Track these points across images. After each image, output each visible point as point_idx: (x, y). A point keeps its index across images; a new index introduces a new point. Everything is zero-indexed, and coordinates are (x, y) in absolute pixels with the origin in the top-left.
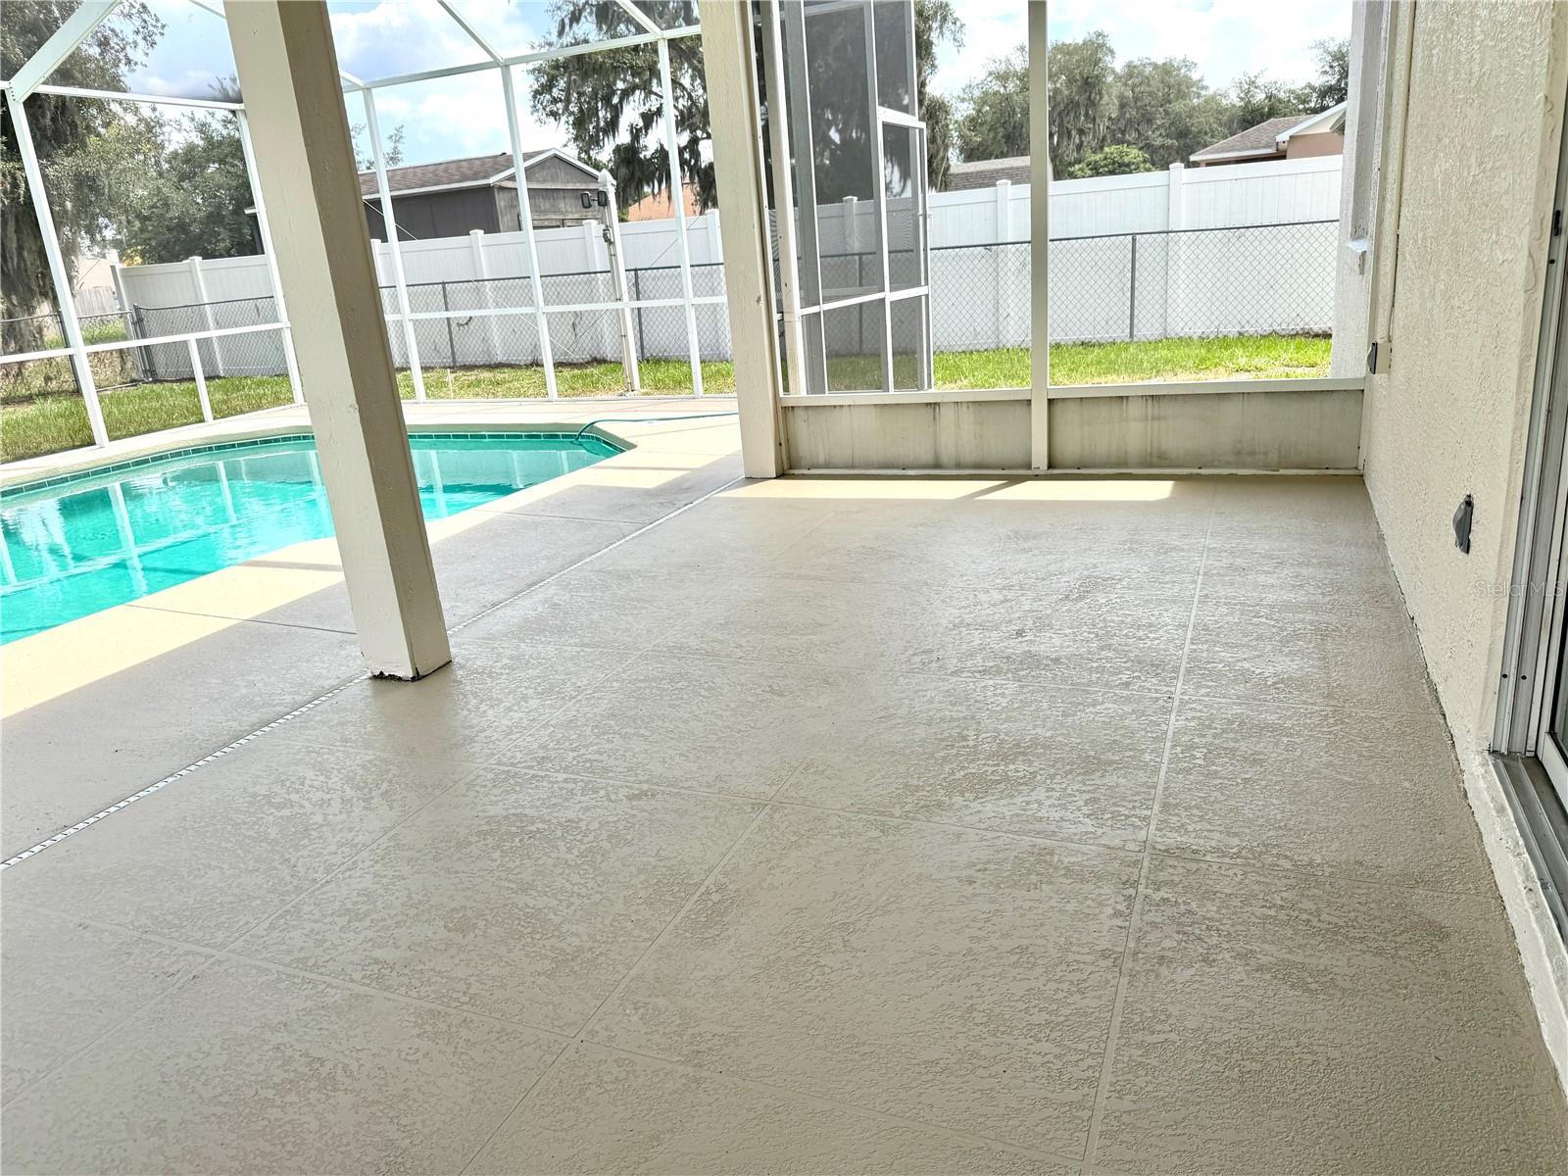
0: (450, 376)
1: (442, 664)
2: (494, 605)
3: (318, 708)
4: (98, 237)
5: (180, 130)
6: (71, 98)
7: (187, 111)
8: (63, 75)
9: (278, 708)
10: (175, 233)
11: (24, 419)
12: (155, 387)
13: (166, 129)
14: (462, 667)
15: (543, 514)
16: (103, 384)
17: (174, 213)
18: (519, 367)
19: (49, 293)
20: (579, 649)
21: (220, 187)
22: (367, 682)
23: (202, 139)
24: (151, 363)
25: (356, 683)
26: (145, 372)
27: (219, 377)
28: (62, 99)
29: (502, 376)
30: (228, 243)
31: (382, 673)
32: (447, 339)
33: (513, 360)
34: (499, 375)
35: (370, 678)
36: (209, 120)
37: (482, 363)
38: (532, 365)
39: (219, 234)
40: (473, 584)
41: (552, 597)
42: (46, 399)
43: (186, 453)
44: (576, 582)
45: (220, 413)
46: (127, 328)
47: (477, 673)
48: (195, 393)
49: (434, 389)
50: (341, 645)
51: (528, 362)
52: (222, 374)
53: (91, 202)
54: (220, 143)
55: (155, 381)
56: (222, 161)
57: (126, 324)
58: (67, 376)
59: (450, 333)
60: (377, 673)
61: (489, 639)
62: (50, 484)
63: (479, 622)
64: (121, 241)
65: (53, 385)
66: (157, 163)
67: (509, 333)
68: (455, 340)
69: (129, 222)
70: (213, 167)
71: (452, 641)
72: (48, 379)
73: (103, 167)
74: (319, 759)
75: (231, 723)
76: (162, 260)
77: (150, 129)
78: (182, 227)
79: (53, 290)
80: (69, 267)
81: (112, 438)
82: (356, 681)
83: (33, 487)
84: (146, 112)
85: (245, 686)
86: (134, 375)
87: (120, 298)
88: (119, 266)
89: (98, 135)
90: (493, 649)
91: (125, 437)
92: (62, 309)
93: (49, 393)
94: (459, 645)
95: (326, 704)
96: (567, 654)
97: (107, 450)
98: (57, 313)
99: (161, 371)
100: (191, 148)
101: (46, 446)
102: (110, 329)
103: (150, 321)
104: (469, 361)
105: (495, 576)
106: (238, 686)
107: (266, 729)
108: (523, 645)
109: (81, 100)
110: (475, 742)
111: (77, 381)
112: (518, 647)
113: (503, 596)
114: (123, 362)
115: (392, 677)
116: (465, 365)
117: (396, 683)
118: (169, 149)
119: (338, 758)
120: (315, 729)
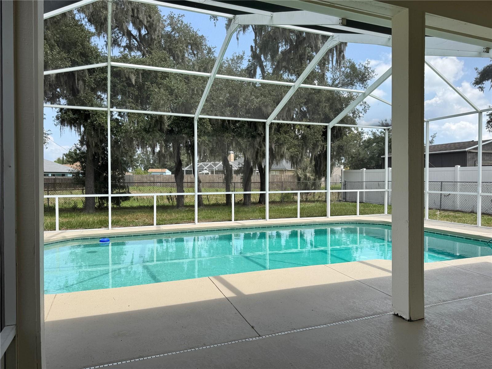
0: (438, 213)
1: (420, 318)
2: (444, 301)
3: (374, 319)
4: (340, 162)
5: (368, 134)
6: (342, 127)
7: (371, 129)
8: (342, 122)
9: (361, 314)
10: (360, 162)
11: (311, 207)
12: (345, 203)
13: (364, 134)
14: (428, 322)
15: (469, 270)
16: (332, 200)
17: (361, 157)
18: (466, 212)
19: (325, 175)
20: (480, 332)
21: (375, 150)
22: (392, 315)
23: (373, 137)
24: (346, 196)
25: (388, 314)
26: (343, 198)
27: (363, 203)
28: (340, 127)
29: (459, 215)
30: (374, 165)
31: (397, 314)
32: (439, 200)
33: (463, 210)
34: (457, 215)
35: (393, 314)
36: (377, 131)
37: (451, 209)
38: (471, 212)
39: (372, 162)
40: (436, 290)
41: (470, 306)
42: (318, 202)
43: (350, 223)
44: (481, 302)
45: (361, 213)
46: (342, 186)
47: (434, 327)
48: (356, 207)
49: (432, 216)
50: (385, 299)
51: (470, 211)
52: (364, 202)
53: (340, 152)
54: (378, 138)
55: (346, 201)
56: (377, 143)
57: (342, 185)
58: (324, 197)
59: (441, 198)
60: (396, 314)
61: (440, 314)
62: (313, 225)
63: (437, 306)
64: (345, 163)
65: (320, 199)
66: (360, 143)
67: (463, 200)
68: (442, 200)
69: (349, 158)
70: (374, 144)
71: (425, 311)
72: (319, 197)
73: (346, 143)
74: (371, 338)
75: (346, 314)
76: (355, 169)
77: (360, 134)
78: (362, 160)
79: (326, 175)
80: (331, 169)
81: (331, 215)
82: (388, 313)
83: (309, 225)
84: (360, 130)
85: (353, 303)
86: (340, 199)
87: (341, 178)
88: (343, 170)
89: (347, 136)
90: (442, 319)
91: (334, 216)
92: (327, 180)
93: (318, 201)
94: (428, 313)
95: (377, 319)
96: (474, 333)
97: (330, 218)
98: (326, 181)
99: (348, 199)
100: (370, 139)
101: (315, 215)
102: (337, 186)
103: (348, 185)
104: (446, 208)
105: (446, 290)
106: (350, 302)
107: (356, 320)
108: (454, 322)
109: (344, 127)
110: (429, 356)
111: (326, 198)
112: (452, 322)
113: (448, 299)
114: (339, 195)
115: (401, 317)
116: (444, 209)
117: (402, 320)
118: (364, 139)
119: (377, 340)
120: (371, 326)
